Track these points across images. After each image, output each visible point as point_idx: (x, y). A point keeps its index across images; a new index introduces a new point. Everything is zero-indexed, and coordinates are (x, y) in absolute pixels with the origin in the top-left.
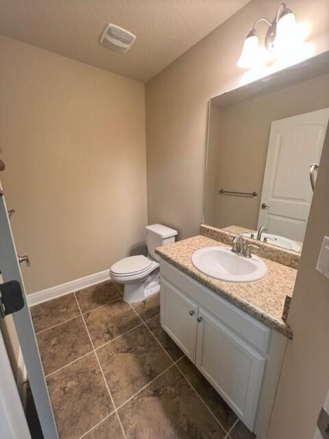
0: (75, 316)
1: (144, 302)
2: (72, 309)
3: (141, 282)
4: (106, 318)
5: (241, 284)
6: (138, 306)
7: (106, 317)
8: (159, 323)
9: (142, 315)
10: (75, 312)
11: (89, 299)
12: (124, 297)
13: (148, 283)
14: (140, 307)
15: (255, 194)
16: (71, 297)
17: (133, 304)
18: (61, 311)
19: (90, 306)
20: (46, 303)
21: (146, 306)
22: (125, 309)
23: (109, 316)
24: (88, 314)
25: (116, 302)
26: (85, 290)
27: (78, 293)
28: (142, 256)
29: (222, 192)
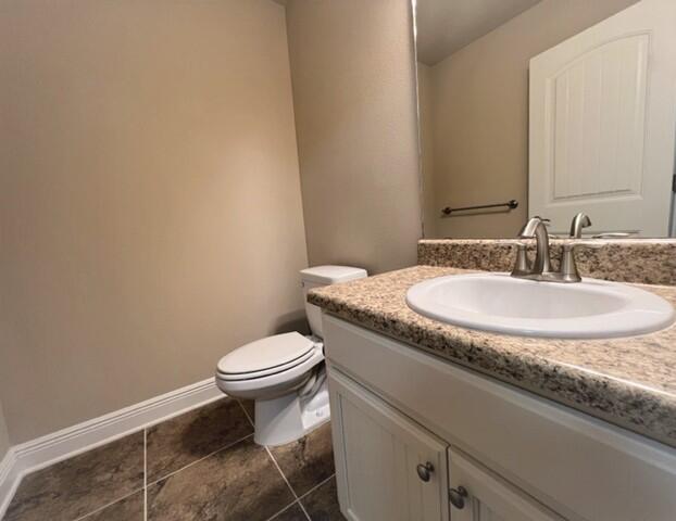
0: (127, 492)
1: (302, 442)
2: (127, 472)
3: (292, 391)
4: (203, 492)
5: (613, 341)
6: (287, 454)
7: (205, 488)
8: (335, 501)
9: (293, 477)
10: (132, 479)
11: (173, 443)
12: (256, 434)
13: (311, 395)
14: (291, 457)
15: (513, 205)
16: (135, 441)
17: (274, 450)
18: (99, 479)
19: (173, 462)
20: (69, 460)
21: (307, 451)
22: (256, 463)
23: (211, 485)
24: (161, 484)
25: (234, 448)
26: (171, 423)
27: (153, 430)
28: (296, 334)
29: (447, 211)
